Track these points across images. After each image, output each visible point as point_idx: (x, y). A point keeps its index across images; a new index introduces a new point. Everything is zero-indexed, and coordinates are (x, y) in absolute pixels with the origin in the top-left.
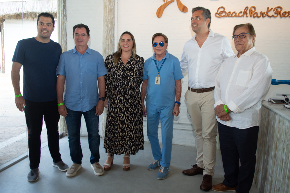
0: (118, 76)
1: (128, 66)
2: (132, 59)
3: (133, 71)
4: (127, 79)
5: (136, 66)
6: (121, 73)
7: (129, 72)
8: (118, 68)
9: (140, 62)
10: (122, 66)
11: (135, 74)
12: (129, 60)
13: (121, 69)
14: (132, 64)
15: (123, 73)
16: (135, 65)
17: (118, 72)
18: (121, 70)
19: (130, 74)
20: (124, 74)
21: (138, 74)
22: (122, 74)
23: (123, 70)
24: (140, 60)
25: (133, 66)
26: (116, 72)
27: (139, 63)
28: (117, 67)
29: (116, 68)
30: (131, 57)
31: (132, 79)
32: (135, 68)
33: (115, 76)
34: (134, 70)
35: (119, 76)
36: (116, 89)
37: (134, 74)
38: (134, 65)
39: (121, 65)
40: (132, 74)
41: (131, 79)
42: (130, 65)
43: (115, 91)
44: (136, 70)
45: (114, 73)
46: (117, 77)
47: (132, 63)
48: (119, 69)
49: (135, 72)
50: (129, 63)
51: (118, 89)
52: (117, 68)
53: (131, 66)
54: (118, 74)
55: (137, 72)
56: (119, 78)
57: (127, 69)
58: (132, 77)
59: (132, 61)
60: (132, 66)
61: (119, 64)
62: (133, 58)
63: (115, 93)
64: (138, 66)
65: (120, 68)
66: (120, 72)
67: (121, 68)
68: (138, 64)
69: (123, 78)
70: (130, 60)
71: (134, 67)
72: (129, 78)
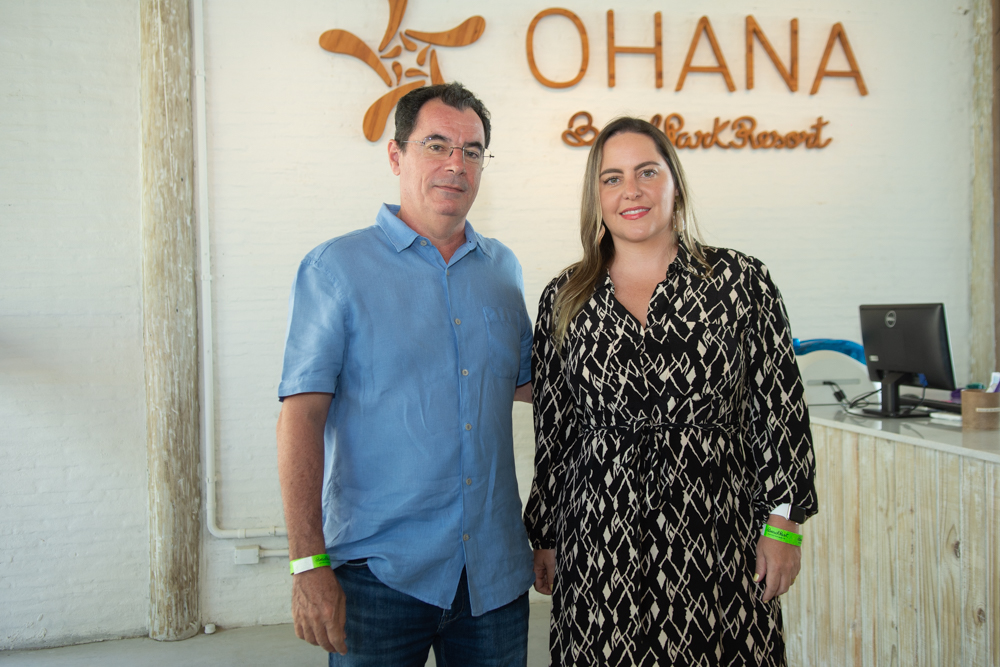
0: (601, 398)
1: (659, 330)
2: (682, 283)
3: (695, 356)
4: (664, 409)
5: (711, 318)
6: (616, 377)
7: (668, 361)
8: (596, 346)
9: (738, 289)
10: (620, 331)
11: (708, 375)
12: (661, 289)
13: (611, 350)
14: (682, 312)
15: (631, 377)
16: (703, 315)
17: (595, 371)
18: (612, 360)
19: (679, 376)
20: (639, 382)
21: (733, 370)
22: (623, 380)
23: (627, 352)
24: (735, 277)
25: (691, 325)
26: (586, 372)
27: (733, 295)
28: (590, 343)
29: (583, 349)
30: (671, 266)
31: (697, 405)
32: (708, 336)
33: (589, 400)
34: (702, 350)
35: (609, 396)
36: (598, 480)
37: (700, 372)
38: (694, 316)
39: (609, 323)
40: (691, 377)
41: (687, 410)
42: (671, 316)
43: (590, 492)
44: (712, 349)
45: (578, 378)
46: (596, 402)
47: (678, 305)
48: (602, 355)
49: (708, 357)
50: (662, 307)
51: (608, 480)
52: (589, 349)
53: (676, 322)
54: (598, 384)
55: (721, 360)
56: (613, 407)
57: (653, 348)
58: (696, 397)
59: (680, 294)
60: (684, 319)
61: (601, 324)
62: (686, 274)
63: (590, 507)
64: (724, 318)
65: (603, 344)
66: (608, 368)
67: (611, 347)
68: (727, 300)
69: (635, 404)
70: (670, 290)
71: (700, 329)
72: (671, 404)
